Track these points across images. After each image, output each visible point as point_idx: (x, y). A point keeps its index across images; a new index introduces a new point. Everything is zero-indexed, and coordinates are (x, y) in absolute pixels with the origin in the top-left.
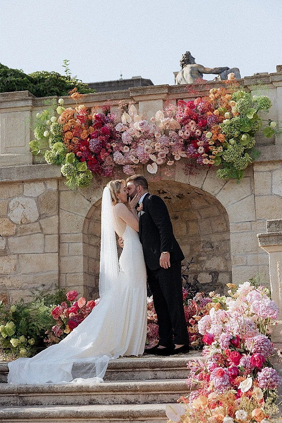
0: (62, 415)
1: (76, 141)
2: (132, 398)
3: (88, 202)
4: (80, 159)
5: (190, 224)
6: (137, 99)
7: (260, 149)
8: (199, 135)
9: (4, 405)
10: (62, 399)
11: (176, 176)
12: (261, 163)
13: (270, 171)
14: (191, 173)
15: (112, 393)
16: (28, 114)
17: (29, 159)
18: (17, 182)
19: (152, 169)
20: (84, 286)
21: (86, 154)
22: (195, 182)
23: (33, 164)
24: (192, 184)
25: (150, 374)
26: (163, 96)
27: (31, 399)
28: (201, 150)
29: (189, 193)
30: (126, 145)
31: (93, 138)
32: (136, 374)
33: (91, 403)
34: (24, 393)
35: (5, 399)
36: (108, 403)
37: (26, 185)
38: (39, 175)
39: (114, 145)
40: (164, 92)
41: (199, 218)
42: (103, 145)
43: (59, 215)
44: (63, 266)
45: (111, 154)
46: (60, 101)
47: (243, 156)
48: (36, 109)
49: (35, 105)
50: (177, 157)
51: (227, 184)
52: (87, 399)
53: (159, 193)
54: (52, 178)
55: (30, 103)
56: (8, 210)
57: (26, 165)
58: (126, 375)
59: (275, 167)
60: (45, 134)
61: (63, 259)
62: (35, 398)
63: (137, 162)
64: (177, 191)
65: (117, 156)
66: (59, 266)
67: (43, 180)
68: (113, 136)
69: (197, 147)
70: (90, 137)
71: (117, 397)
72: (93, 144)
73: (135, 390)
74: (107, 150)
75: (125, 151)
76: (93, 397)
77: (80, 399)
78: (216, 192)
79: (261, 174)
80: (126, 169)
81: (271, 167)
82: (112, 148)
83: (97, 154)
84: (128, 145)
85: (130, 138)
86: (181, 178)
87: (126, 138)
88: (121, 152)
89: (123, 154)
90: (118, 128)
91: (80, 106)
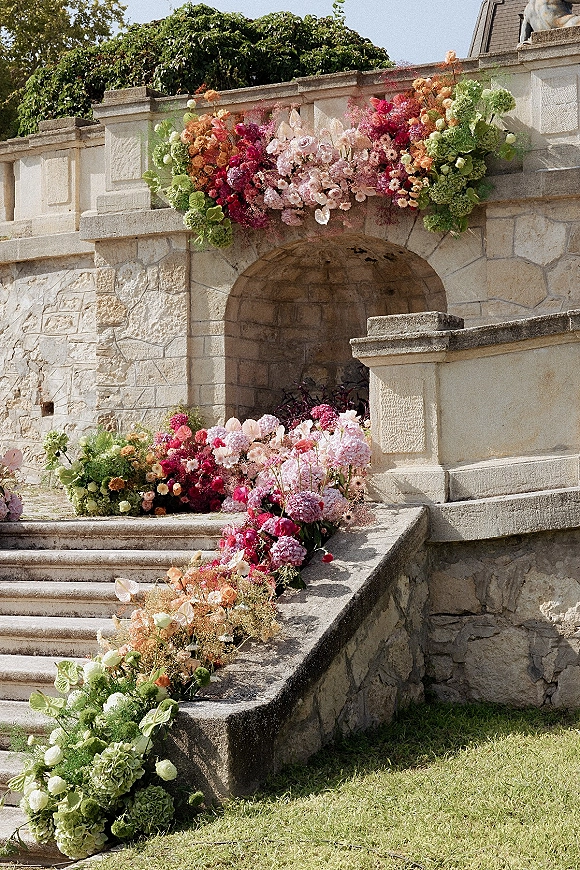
1: (208, 170)
3: (233, 270)
4: (213, 202)
5: (414, 301)
6: (311, 97)
7: (494, 179)
8: (394, 158)
9: (5, 579)
10: (76, 574)
11: (367, 226)
12: (498, 204)
13: (513, 217)
14: (389, 222)
15: (139, 567)
16: (146, 125)
17: (146, 200)
19: (323, 218)
20: (227, 406)
21: (223, 192)
22: (395, 236)
23: (153, 207)
24: (392, 240)
25: (208, 542)
26: (350, 91)
27: (39, 572)
28: (394, 184)
29: (401, 252)
30: (283, 178)
31: (233, 165)
32: (190, 542)
34: (29, 564)
35: (7, 572)
37: (141, 244)
38: (159, 227)
39: (263, 177)
40: (351, 84)
41: (427, 292)
43: (189, 291)
44: (195, 375)
45: (261, 192)
46: (190, 103)
47: (464, 191)
48: (157, 116)
49: (154, 112)
50: (361, 196)
51: (446, 239)
52: (109, 574)
53: (356, 252)
54: (178, 232)
55: (147, 108)
56: (116, 283)
57: (140, 211)
58: (176, 542)
59: (519, 211)
60: (166, 159)
61: (196, 363)
62: (45, 572)
63: (301, 205)
64: (382, 249)
65: (270, 196)
66: (190, 375)
67: (166, 235)
68: (266, 163)
69: (389, 179)
70: (230, 165)
71: (146, 572)
72: (233, 175)
74: (254, 186)
75: (280, 187)
77: (99, 574)
78: (428, 253)
79: (497, 222)
80: (286, 217)
81: (515, 210)
82: (261, 182)
83: (241, 197)
84: (286, 178)
85: (289, 167)
86: (374, 230)
87: (282, 165)
88: (275, 188)
89: (280, 192)
90: (270, 149)
91: (221, 113)
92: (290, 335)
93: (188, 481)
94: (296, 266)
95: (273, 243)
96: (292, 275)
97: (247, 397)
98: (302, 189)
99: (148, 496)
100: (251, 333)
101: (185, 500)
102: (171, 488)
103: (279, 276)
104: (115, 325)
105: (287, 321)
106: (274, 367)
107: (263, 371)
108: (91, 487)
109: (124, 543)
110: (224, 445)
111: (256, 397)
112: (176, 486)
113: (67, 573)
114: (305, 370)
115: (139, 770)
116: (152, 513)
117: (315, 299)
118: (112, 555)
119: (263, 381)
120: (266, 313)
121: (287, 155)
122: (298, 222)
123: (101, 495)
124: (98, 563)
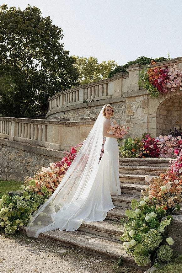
0: (124, 177)
1: (153, 80)
2: (151, 173)
3: (158, 103)
4: (155, 87)
6: (178, 62)
15: (144, 171)
16: (138, 72)
17: (138, 88)
18: (134, 96)
20: (157, 133)
21: (157, 85)
25: (162, 165)
31: (159, 78)
32: (157, 165)
33: (137, 174)
36: (143, 174)
37: (137, 97)
38: (141, 94)
39: (167, 81)
42: (163, 81)
43: (148, 108)
44: (149, 126)
45: (166, 84)
46: (149, 66)
49: (140, 69)
54: (145, 95)
55: (139, 68)
56: (131, 107)
57: (137, 90)
58: (153, 164)
60: (143, 78)
61: (149, 124)
63: (176, 86)
65: (168, 85)
67: (143, 95)
68: (167, 77)
70: (158, 78)
72: (159, 80)
73: (152, 170)
74: (164, 82)
75: (171, 82)
76: (138, 172)
77: (134, 172)
80: (172, 89)
82: (166, 82)
83: (161, 85)
84: (173, 80)
85: (173, 78)
87: (172, 78)
88: (170, 83)
89: (171, 84)
90: (169, 74)
91: (156, 67)
92: (170, 118)
93: (151, 150)
94: (173, 102)
95: (168, 96)
96: (172, 104)
97: (161, 132)
98: (177, 83)
99: (141, 154)
100: (162, 117)
101: (150, 154)
102: (147, 152)
103: (168, 104)
104: (130, 116)
105: (170, 115)
106: (166, 125)
107: (164, 126)
108: (127, 151)
109: (139, 164)
110: (159, 142)
111: (163, 132)
112: (148, 151)
113: (125, 171)
114: (174, 126)
115: (160, 239)
116: (141, 157)
117: (176, 110)
118: (137, 167)
119: (164, 128)
120: (165, 113)
121: (173, 75)
122: (175, 91)
123: (129, 153)
124: (134, 169)
